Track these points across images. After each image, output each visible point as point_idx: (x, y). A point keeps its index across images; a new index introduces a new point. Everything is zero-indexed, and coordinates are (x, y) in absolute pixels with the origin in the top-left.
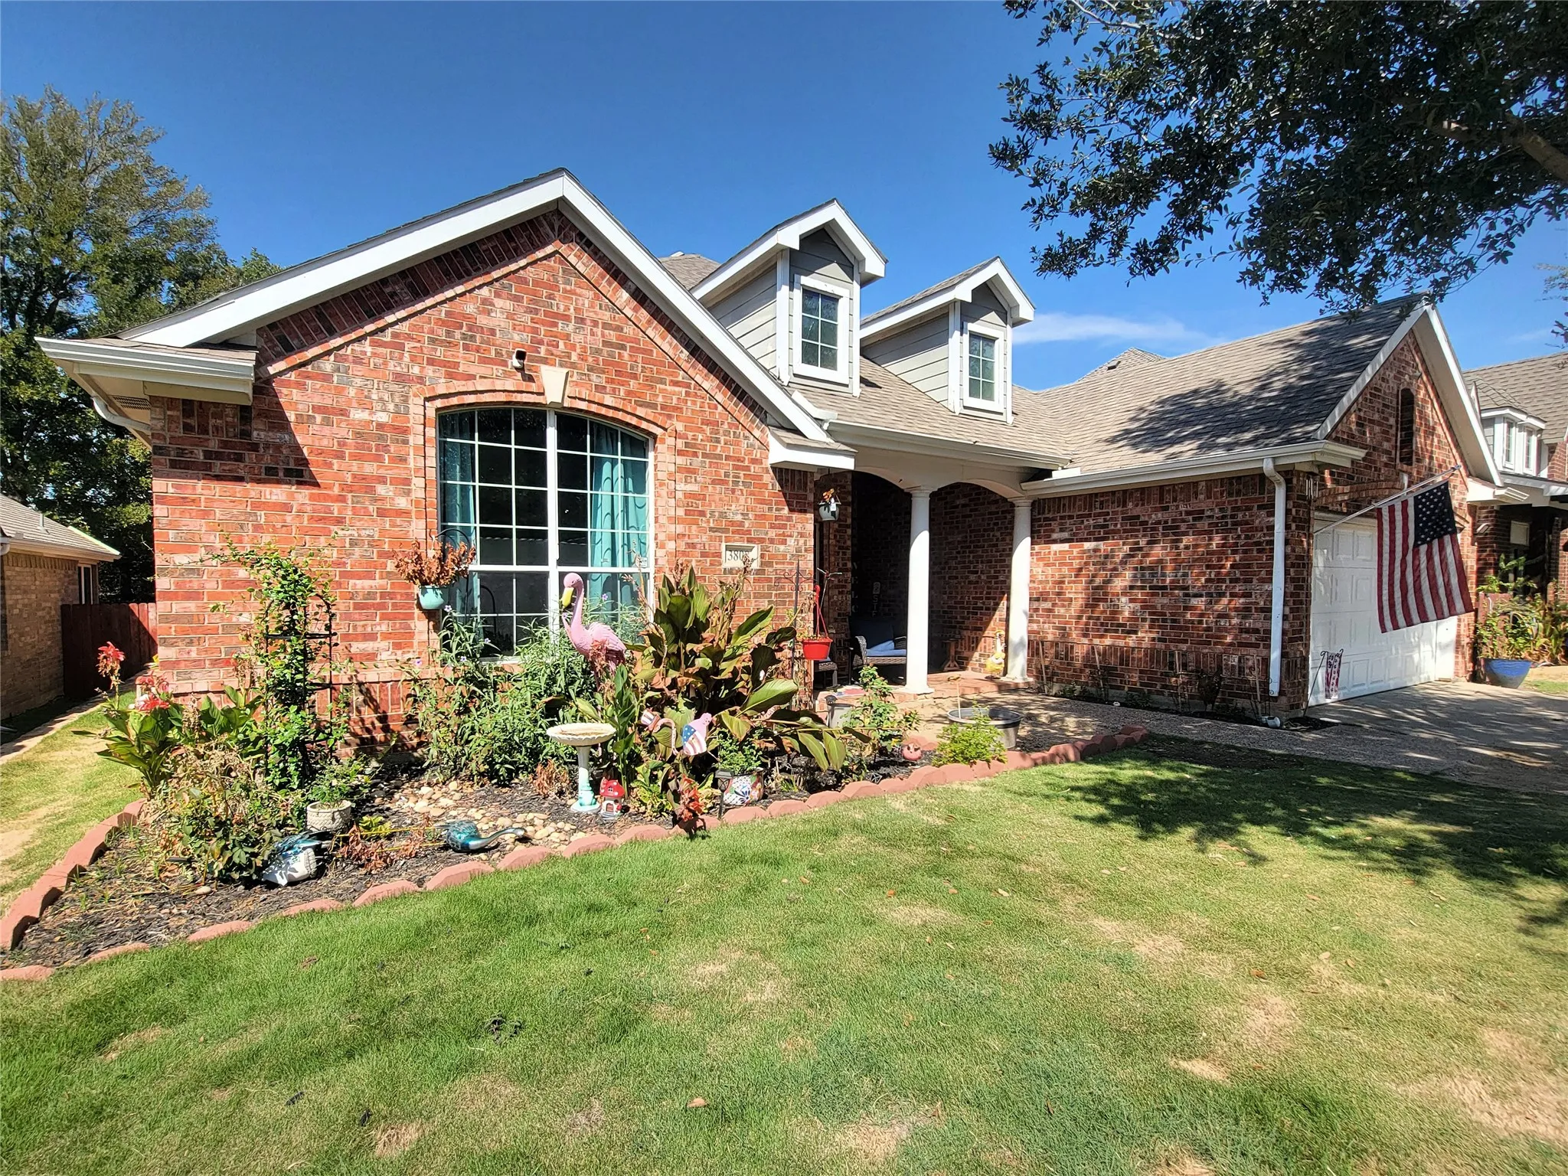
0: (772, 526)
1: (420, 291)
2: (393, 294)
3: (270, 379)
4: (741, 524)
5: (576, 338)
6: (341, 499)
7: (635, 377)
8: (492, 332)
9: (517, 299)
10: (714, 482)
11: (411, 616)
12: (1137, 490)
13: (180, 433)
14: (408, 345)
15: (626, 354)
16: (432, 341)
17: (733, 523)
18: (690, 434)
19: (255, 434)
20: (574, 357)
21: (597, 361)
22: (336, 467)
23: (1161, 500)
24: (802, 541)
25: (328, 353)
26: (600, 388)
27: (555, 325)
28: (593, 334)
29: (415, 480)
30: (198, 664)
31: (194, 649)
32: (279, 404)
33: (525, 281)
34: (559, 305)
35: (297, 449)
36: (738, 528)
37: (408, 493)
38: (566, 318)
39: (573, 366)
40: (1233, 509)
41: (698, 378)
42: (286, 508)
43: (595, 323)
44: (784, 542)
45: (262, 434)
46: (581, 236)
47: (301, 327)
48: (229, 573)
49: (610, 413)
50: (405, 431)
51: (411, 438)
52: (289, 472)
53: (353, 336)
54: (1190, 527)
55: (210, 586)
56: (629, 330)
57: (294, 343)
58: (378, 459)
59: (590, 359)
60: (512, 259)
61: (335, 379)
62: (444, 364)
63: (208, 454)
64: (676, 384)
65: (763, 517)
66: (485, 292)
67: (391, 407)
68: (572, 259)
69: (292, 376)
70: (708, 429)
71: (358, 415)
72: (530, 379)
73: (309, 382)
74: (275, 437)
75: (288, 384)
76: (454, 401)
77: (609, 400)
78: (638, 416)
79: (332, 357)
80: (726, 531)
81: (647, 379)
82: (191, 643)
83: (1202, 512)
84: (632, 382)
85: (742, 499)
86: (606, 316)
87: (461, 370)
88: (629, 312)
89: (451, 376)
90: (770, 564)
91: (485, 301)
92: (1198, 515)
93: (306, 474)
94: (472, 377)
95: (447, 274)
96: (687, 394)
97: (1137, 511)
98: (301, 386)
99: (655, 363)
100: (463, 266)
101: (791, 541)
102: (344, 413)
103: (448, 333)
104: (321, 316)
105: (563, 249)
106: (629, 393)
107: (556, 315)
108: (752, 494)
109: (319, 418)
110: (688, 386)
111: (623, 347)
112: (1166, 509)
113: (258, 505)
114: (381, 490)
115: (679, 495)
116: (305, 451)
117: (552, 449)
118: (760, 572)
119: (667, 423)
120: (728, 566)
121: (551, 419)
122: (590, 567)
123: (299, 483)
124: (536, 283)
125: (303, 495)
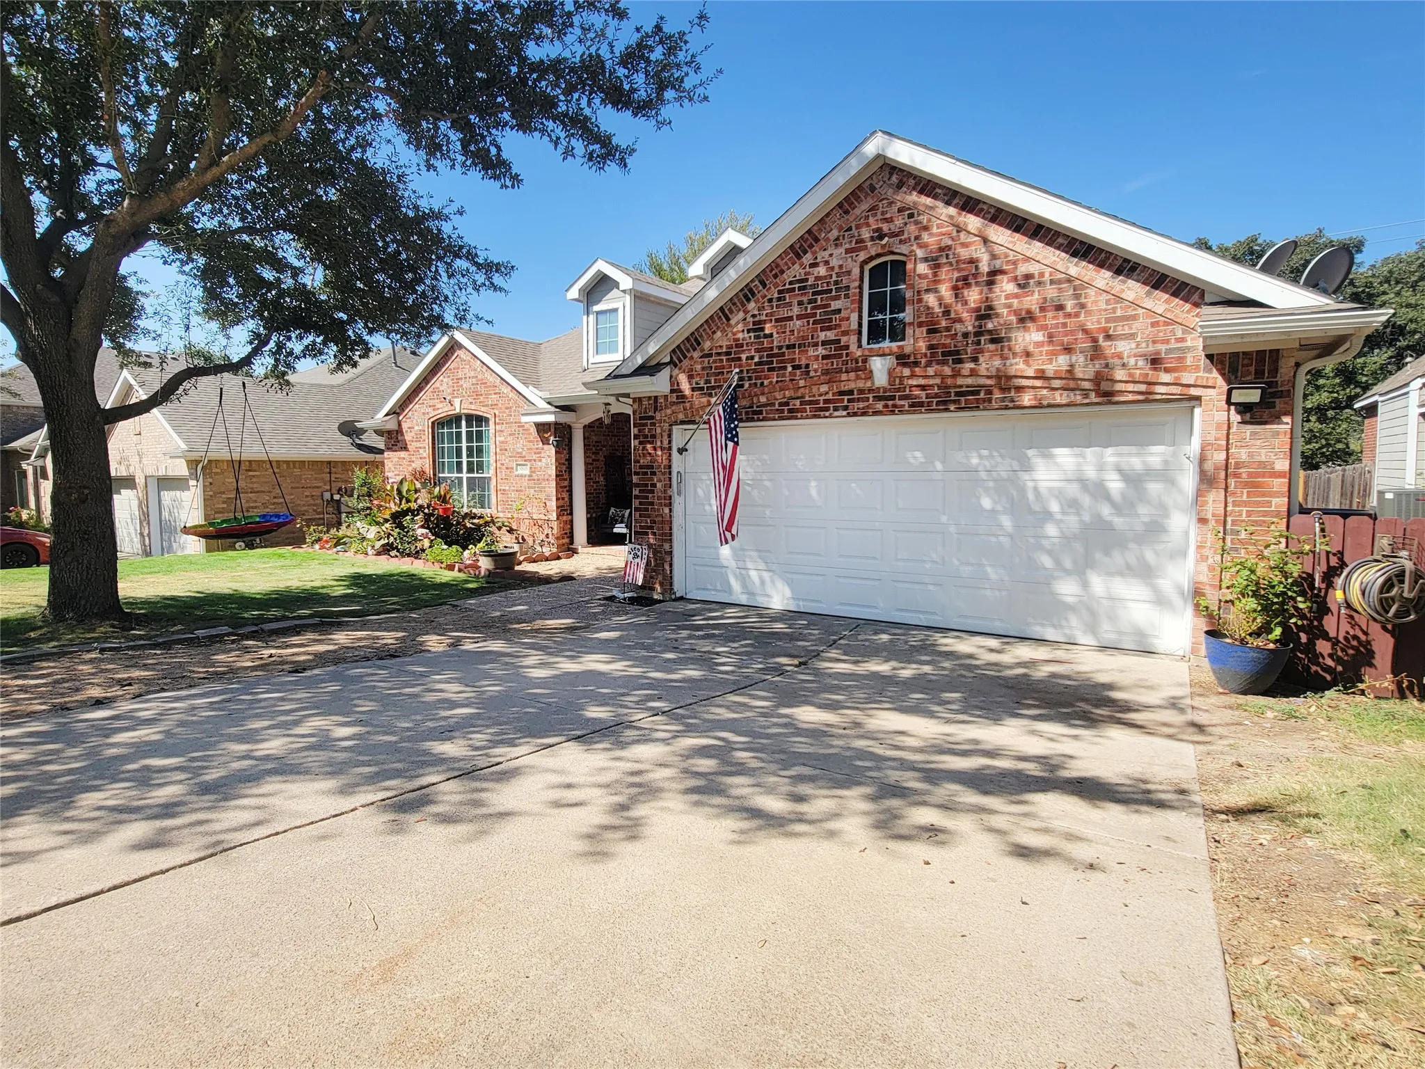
0: (535, 453)
1: (427, 383)
3: (401, 422)
4: (521, 453)
5: (464, 386)
8: (443, 391)
9: (449, 377)
10: (511, 435)
14: (425, 402)
16: (430, 399)
17: (518, 453)
18: (501, 415)
19: (399, 438)
20: (464, 393)
22: (413, 444)
24: (549, 459)
25: (410, 410)
26: (471, 403)
27: (459, 382)
29: (427, 446)
32: (401, 429)
33: (450, 369)
34: (460, 375)
35: (405, 440)
37: (426, 451)
39: (464, 396)
41: (503, 389)
44: (540, 461)
49: (474, 412)
50: (424, 431)
51: (426, 433)
52: (404, 448)
56: (480, 377)
58: (419, 440)
60: (447, 363)
61: (412, 418)
62: (432, 406)
63: (392, 445)
64: (495, 394)
65: (531, 449)
67: (422, 424)
68: (460, 357)
69: (404, 419)
70: (507, 411)
71: (416, 428)
72: (452, 405)
73: (405, 422)
74: (402, 438)
76: (435, 418)
77: (473, 407)
78: (484, 412)
80: (515, 457)
84: (481, 397)
86: (473, 373)
87: (436, 407)
88: (479, 369)
89: (434, 410)
90: (534, 472)
91: (441, 381)
93: (408, 446)
94: (439, 409)
96: (500, 397)
101: (544, 460)
102: (413, 428)
103: (434, 395)
105: (459, 352)
107: (459, 379)
108: (526, 438)
109: (410, 431)
110: (500, 394)
111: (478, 385)
113: (400, 458)
114: (421, 451)
115: (497, 442)
116: (407, 441)
117: (464, 430)
118: (530, 476)
119: (492, 412)
120: (517, 473)
121: (464, 417)
122: (475, 475)
123: (406, 451)
124: (454, 369)
125: (406, 455)
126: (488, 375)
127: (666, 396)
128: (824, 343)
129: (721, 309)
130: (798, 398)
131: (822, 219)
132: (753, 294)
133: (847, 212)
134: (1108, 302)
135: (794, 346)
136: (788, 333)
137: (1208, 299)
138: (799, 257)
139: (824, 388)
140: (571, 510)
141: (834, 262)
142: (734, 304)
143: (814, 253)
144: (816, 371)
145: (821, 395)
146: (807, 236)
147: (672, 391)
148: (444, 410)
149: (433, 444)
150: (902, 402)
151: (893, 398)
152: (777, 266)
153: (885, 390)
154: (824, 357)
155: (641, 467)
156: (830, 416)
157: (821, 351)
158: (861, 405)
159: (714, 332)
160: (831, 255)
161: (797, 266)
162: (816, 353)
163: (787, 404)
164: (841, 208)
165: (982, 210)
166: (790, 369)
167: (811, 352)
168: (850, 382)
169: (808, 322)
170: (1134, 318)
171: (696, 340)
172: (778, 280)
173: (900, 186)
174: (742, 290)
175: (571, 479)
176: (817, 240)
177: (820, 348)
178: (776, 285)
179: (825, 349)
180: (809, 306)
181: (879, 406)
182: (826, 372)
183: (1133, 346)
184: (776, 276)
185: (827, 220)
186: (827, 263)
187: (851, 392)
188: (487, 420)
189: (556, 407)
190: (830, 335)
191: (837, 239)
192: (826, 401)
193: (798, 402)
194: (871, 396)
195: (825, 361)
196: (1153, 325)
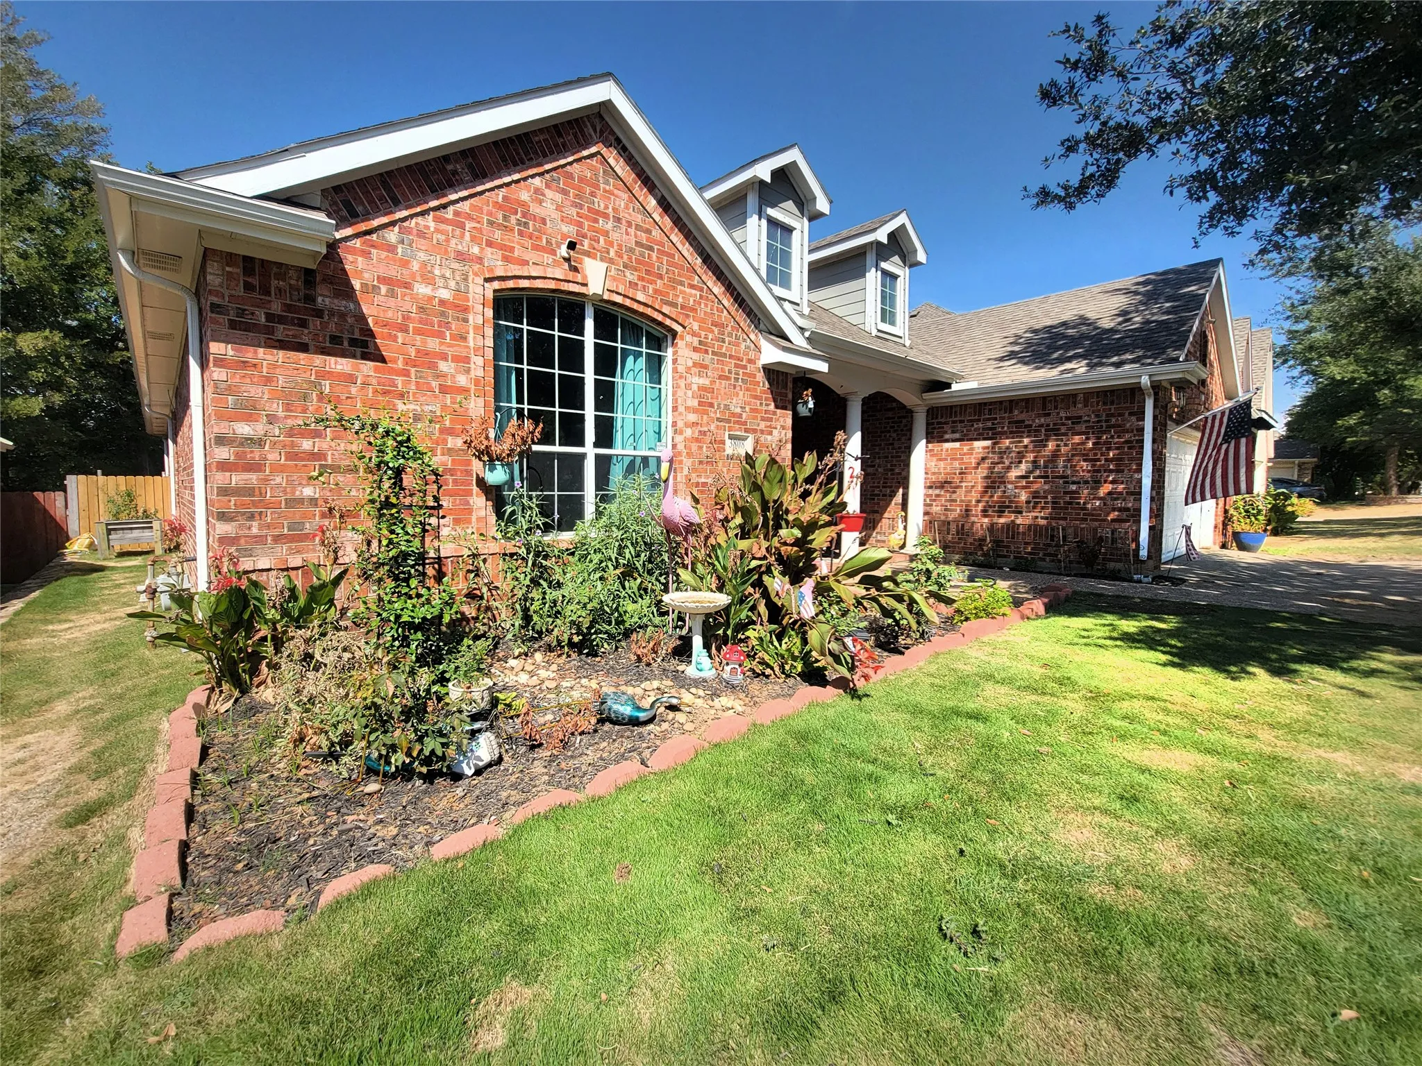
0: (763, 419)
1: (480, 174)
2: (455, 173)
3: (335, 244)
4: (740, 416)
5: (614, 236)
6: (406, 373)
7: (661, 277)
8: (544, 221)
9: (564, 192)
10: (720, 377)
11: (469, 493)
12: (1022, 400)
13: (240, 291)
14: (468, 225)
15: (654, 255)
16: (491, 223)
17: (733, 415)
18: (703, 333)
19: (320, 299)
20: (612, 254)
21: (630, 258)
22: (400, 340)
23: (1044, 408)
24: (783, 433)
25: (393, 224)
26: (633, 285)
27: (596, 221)
28: (627, 234)
29: (474, 358)
30: (260, 540)
31: (255, 524)
32: (344, 270)
33: (570, 176)
34: (599, 204)
35: (362, 318)
36: (738, 419)
37: (468, 371)
38: (606, 216)
39: (611, 261)
40: (1107, 415)
41: (710, 284)
42: (351, 379)
43: (629, 224)
44: (771, 433)
45: (327, 300)
46: (618, 140)
47: (366, 193)
48: (293, 445)
49: (641, 309)
50: (466, 309)
51: (471, 318)
52: (353, 342)
53: (418, 209)
54: (1069, 429)
55: (272, 456)
56: (657, 234)
57: (359, 209)
58: (440, 335)
59: (625, 257)
61: (400, 250)
62: (502, 247)
63: (270, 317)
64: (692, 286)
65: (756, 410)
66: (537, 181)
67: (452, 284)
68: (611, 161)
69: (357, 243)
70: (716, 330)
71: (422, 289)
72: (576, 270)
73: (374, 251)
74: (341, 304)
75: (353, 251)
76: (511, 284)
77: (641, 297)
78: (664, 313)
79: (396, 229)
80: (729, 421)
81: (670, 279)
82: (252, 517)
83: (1080, 417)
84: (659, 281)
85: (741, 393)
86: (639, 218)
87: (516, 254)
88: (656, 217)
91: (537, 191)
92: (1077, 420)
93: (371, 345)
94: (525, 263)
95: (504, 159)
96: (701, 297)
97: (1022, 417)
98: (366, 255)
99: (675, 265)
100: (518, 154)
101: (775, 433)
102: (407, 286)
103: (505, 217)
104: (384, 183)
105: (604, 151)
106: (656, 291)
107: (598, 212)
108: (748, 390)
109: (384, 289)
110: (701, 290)
111: (651, 249)
112: (1049, 415)
113: (323, 375)
114: (444, 366)
115: (695, 387)
116: (370, 320)
117: (589, 338)
119: (685, 322)
120: (730, 453)
122: (619, 450)
123: (365, 357)
124: (581, 179)
125: (368, 367)
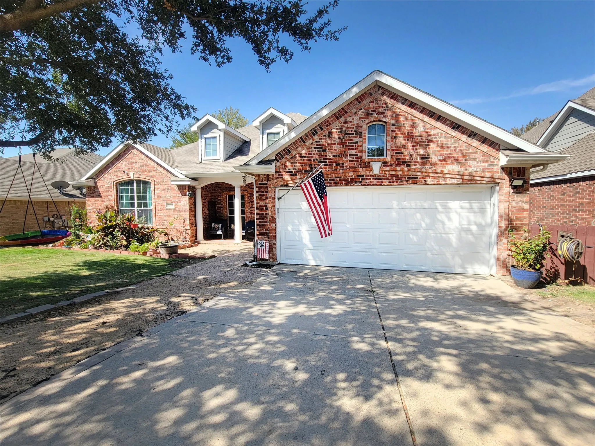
0: (177, 199)
1: (113, 164)
3: (96, 182)
4: (169, 199)
5: (136, 166)
6: (104, 199)
7: (146, 171)
8: (123, 168)
9: (126, 162)
10: (163, 190)
13: (88, 191)
14: (112, 173)
16: (115, 172)
17: (167, 199)
18: (158, 181)
19: (95, 190)
21: (139, 170)
22: (104, 194)
24: (185, 202)
26: (140, 175)
27: (132, 165)
28: (138, 165)
29: (113, 195)
32: (97, 186)
33: (127, 158)
34: (133, 161)
35: (99, 192)
36: (169, 200)
37: (112, 197)
38: (134, 163)
39: (135, 171)
42: (99, 201)
43: (139, 163)
44: (180, 202)
46: (135, 148)
50: (111, 187)
52: (98, 195)
53: (105, 173)
56: (145, 162)
57: (98, 176)
58: (108, 192)
60: (125, 155)
61: (103, 180)
62: (116, 175)
63: (91, 194)
64: (154, 171)
65: (175, 197)
66: (122, 162)
67: (110, 183)
68: (135, 152)
69: (98, 181)
70: (161, 179)
71: (106, 185)
72: (128, 175)
73: (100, 182)
74: (97, 190)
76: (117, 181)
77: (141, 177)
78: (148, 179)
79: (103, 177)
80: (166, 200)
81: (148, 171)
85: (170, 193)
86: (140, 161)
88: (144, 160)
89: (117, 177)
90: (177, 207)
91: (122, 164)
93: (101, 195)
94: (120, 177)
95: (116, 160)
99: (150, 168)
101: (182, 202)
102: (104, 185)
103: (117, 170)
104: (101, 171)
105: (132, 151)
106: (145, 174)
107: (132, 163)
108: (172, 192)
109: (102, 187)
111: (144, 166)
113: (96, 201)
114: (109, 197)
117: (135, 187)
118: (174, 209)
119: (153, 179)
120: (167, 208)
121: (135, 182)
122: (142, 209)
123: (100, 197)
124: (129, 158)
125: (100, 199)
126: (150, 162)
127: (273, 175)
128: (350, 155)
129: (301, 138)
130: (338, 177)
131: (349, 104)
132: (316, 133)
133: (360, 102)
134: (466, 147)
135: (336, 156)
136: (333, 150)
137: (501, 148)
138: (338, 119)
139: (351, 174)
140: (196, 224)
141: (355, 122)
142: (307, 136)
143: (345, 117)
144: (347, 167)
145: (349, 177)
146: (341, 110)
147: (276, 172)
148: (123, 177)
149: (117, 193)
150: (385, 181)
151: (381, 179)
152: (328, 121)
153: (378, 176)
154: (350, 161)
155: (260, 206)
156: (353, 185)
157: (349, 158)
158: (367, 181)
159: (297, 148)
160: (353, 119)
161: (337, 122)
162: (347, 159)
163: (333, 180)
164: (357, 100)
165: (417, 108)
166: (335, 165)
167: (345, 159)
168: (363, 171)
169: (343, 146)
170: (476, 153)
171: (288, 150)
172: (328, 127)
173: (383, 94)
174: (311, 130)
175: (195, 211)
176: (346, 112)
177: (349, 157)
178: (327, 129)
179: (351, 158)
180: (343, 140)
181: (375, 182)
182: (351, 167)
183: (476, 163)
184: (327, 126)
185: (351, 104)
186: (351, 122)
187: (363, 176)
188: (149, 183)
189: (190, 178)
190: (353, 152)
191: (356, 113)
192: (351, 179)
193: (338, 179)
194: (371, 178)
195: (351, 163)
196: (483, 156)
